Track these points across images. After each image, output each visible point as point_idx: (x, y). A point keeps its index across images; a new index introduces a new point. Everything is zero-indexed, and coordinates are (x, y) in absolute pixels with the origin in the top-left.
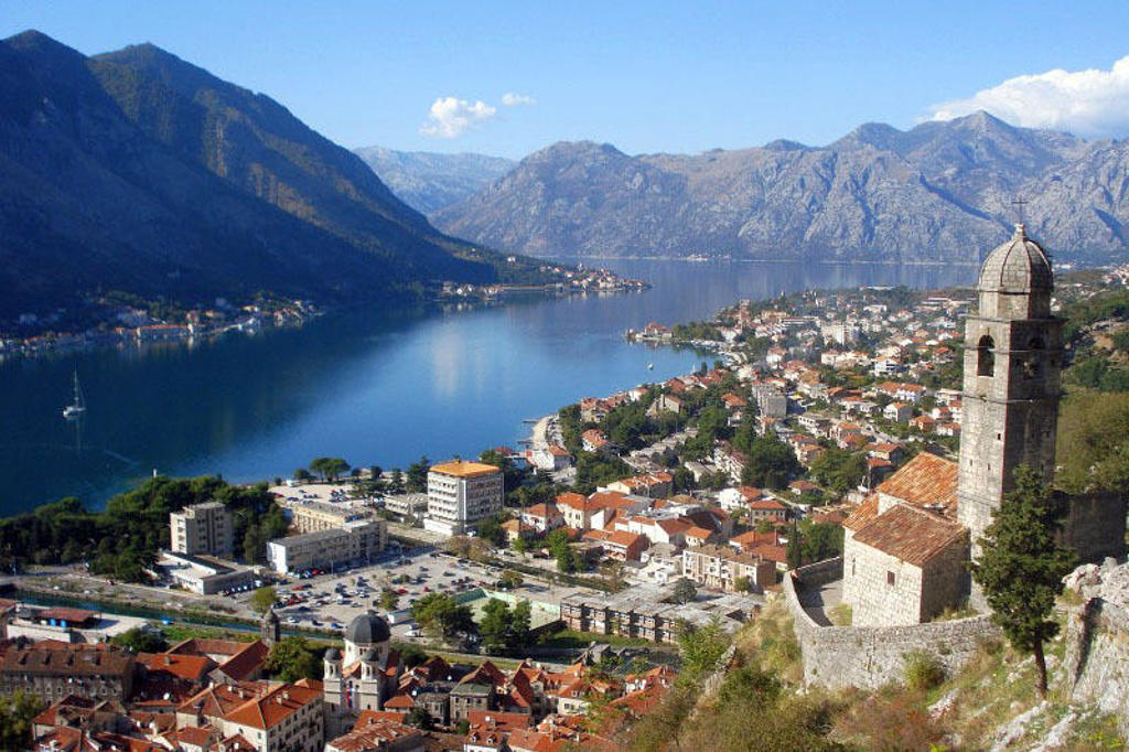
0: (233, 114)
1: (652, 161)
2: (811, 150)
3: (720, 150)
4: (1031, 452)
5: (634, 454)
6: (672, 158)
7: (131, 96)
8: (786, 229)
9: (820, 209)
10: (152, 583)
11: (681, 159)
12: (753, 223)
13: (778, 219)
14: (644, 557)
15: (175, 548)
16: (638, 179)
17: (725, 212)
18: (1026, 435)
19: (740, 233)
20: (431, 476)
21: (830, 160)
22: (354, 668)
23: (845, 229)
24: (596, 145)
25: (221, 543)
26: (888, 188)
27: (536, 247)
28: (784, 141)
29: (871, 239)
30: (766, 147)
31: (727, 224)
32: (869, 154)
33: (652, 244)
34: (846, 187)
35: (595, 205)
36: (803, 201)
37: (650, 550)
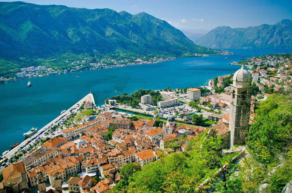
0: (158, 24)
1: (237, 29)
2: (270, 26)
3: (251, 27)
4: (243, 116)
5: (227, 87)
6: (241, 29)
7: (140, 21)
8: (264, 42)
9: (272, 38)
10: (137, 108)
11: (242, 29)
12: (257, 41)
13: (262, 40)
14: (226, 107)
15: (142, 102)
16: (234, 33)
17: (251, 39)
18: (242, 113)
19: (254, 43)
20: (187, 91)
21: (274, 27)
22: (168, 126)
23: (277, 42)
24: (226, 27)
25: (150, 102)
26: (287, 33)
27: (214, 46)
28: (264, 24)
29: (282, 44)
30: (260, 26)
31: (252, 41)
32: (283, 26)
33: (236, 46)
34: (278, 33)
35: (225, 38)
36: (268, 36)
37: (227, 106)
